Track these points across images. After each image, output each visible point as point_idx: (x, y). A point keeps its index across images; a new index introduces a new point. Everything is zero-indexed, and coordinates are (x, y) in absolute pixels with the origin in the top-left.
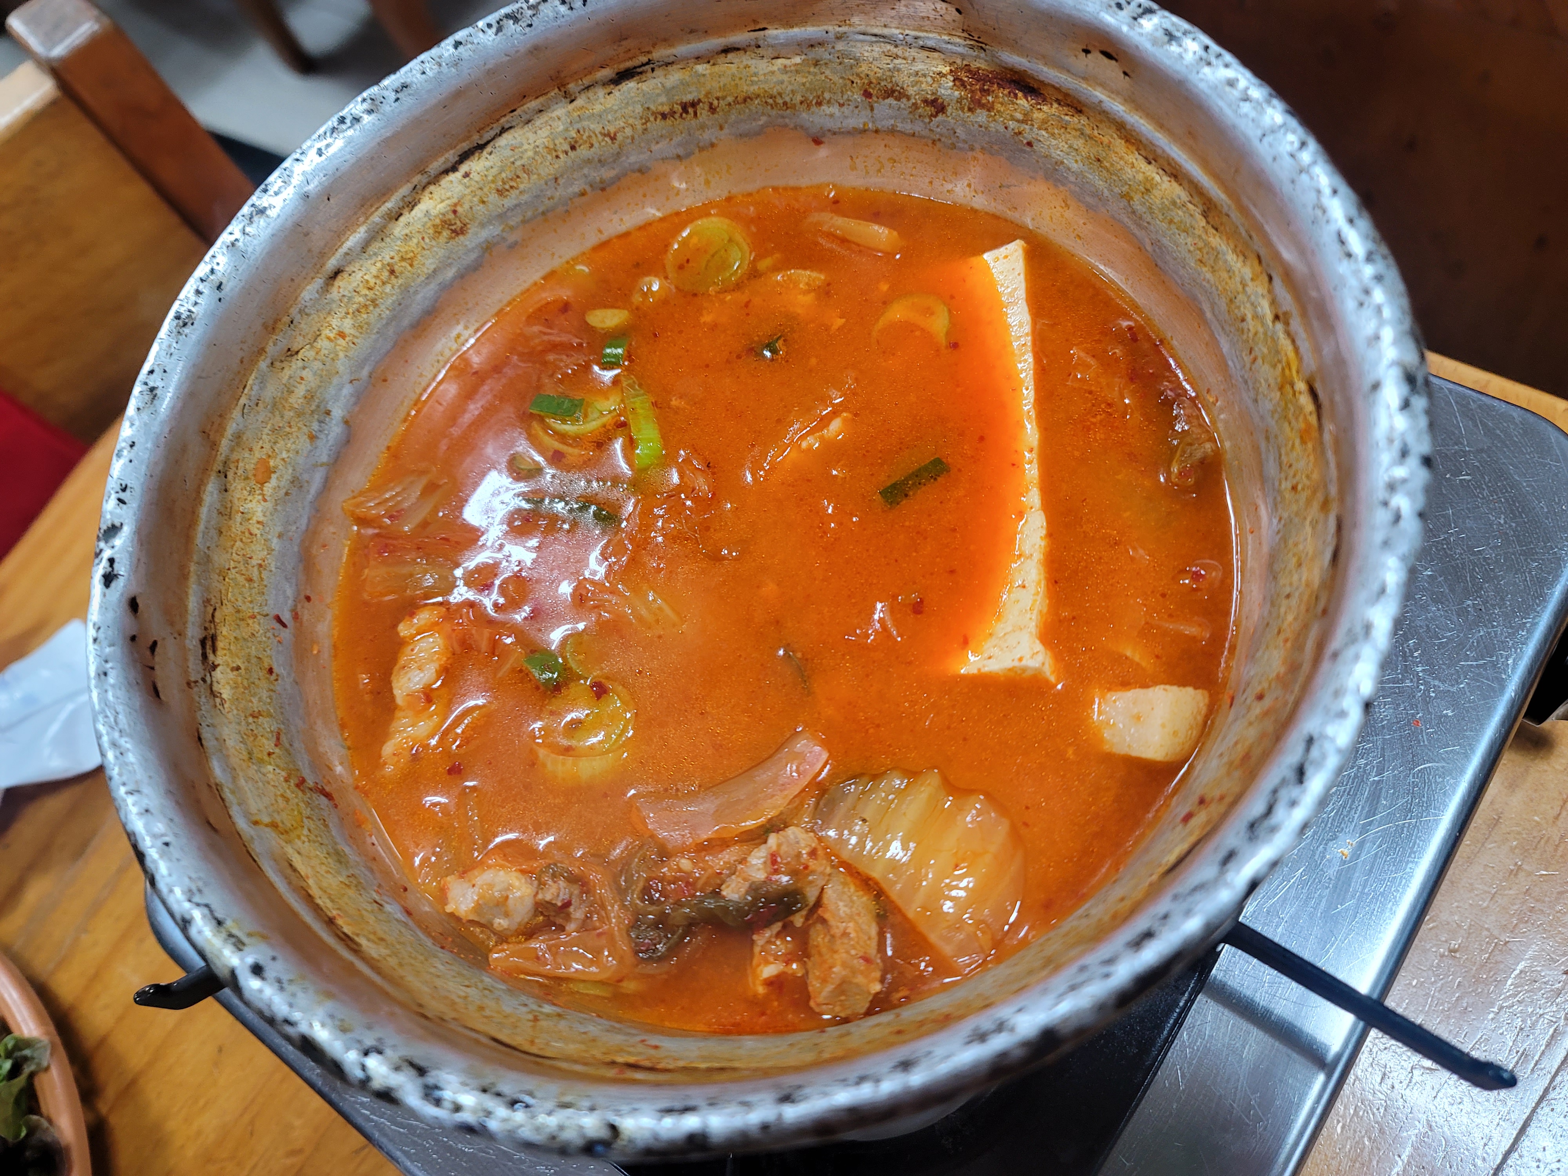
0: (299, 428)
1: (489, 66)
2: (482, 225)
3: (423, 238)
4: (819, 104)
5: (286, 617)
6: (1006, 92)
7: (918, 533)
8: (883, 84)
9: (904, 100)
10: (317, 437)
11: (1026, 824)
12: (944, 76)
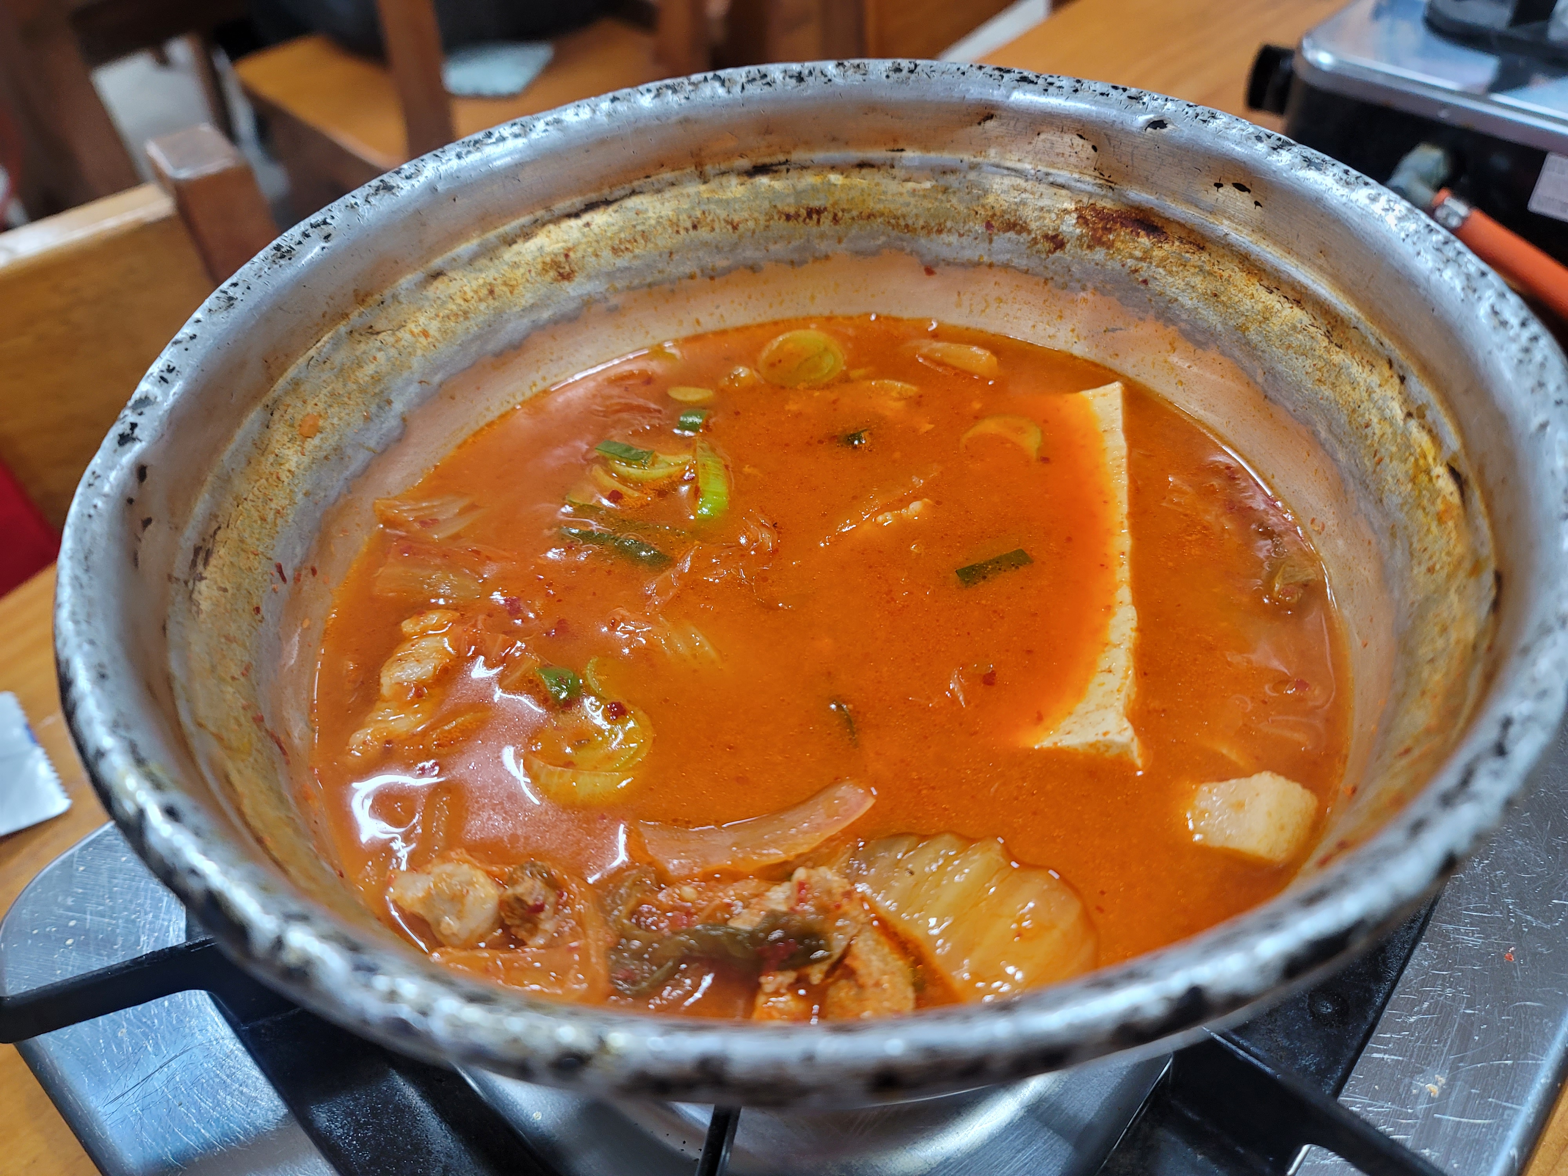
0: (358, 404)
1: (640, 125)
2: (589, 277)
3: (530, 271)
4: (940, 231)
5: (288, 572)
6: (1129, 230)
7: (995, 612)
8: (1006, 217)
9: (1024, 235)
10: (372, 420)
11: (1100, 909)
12: (1069, 212)
